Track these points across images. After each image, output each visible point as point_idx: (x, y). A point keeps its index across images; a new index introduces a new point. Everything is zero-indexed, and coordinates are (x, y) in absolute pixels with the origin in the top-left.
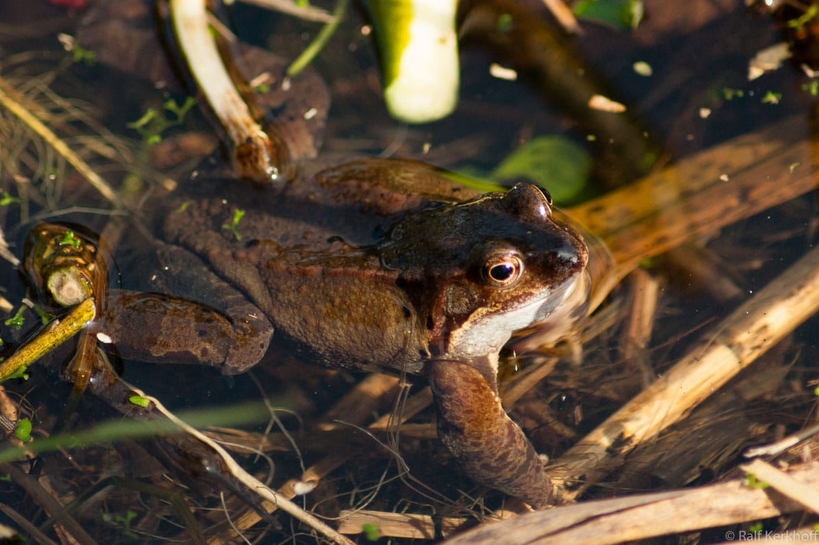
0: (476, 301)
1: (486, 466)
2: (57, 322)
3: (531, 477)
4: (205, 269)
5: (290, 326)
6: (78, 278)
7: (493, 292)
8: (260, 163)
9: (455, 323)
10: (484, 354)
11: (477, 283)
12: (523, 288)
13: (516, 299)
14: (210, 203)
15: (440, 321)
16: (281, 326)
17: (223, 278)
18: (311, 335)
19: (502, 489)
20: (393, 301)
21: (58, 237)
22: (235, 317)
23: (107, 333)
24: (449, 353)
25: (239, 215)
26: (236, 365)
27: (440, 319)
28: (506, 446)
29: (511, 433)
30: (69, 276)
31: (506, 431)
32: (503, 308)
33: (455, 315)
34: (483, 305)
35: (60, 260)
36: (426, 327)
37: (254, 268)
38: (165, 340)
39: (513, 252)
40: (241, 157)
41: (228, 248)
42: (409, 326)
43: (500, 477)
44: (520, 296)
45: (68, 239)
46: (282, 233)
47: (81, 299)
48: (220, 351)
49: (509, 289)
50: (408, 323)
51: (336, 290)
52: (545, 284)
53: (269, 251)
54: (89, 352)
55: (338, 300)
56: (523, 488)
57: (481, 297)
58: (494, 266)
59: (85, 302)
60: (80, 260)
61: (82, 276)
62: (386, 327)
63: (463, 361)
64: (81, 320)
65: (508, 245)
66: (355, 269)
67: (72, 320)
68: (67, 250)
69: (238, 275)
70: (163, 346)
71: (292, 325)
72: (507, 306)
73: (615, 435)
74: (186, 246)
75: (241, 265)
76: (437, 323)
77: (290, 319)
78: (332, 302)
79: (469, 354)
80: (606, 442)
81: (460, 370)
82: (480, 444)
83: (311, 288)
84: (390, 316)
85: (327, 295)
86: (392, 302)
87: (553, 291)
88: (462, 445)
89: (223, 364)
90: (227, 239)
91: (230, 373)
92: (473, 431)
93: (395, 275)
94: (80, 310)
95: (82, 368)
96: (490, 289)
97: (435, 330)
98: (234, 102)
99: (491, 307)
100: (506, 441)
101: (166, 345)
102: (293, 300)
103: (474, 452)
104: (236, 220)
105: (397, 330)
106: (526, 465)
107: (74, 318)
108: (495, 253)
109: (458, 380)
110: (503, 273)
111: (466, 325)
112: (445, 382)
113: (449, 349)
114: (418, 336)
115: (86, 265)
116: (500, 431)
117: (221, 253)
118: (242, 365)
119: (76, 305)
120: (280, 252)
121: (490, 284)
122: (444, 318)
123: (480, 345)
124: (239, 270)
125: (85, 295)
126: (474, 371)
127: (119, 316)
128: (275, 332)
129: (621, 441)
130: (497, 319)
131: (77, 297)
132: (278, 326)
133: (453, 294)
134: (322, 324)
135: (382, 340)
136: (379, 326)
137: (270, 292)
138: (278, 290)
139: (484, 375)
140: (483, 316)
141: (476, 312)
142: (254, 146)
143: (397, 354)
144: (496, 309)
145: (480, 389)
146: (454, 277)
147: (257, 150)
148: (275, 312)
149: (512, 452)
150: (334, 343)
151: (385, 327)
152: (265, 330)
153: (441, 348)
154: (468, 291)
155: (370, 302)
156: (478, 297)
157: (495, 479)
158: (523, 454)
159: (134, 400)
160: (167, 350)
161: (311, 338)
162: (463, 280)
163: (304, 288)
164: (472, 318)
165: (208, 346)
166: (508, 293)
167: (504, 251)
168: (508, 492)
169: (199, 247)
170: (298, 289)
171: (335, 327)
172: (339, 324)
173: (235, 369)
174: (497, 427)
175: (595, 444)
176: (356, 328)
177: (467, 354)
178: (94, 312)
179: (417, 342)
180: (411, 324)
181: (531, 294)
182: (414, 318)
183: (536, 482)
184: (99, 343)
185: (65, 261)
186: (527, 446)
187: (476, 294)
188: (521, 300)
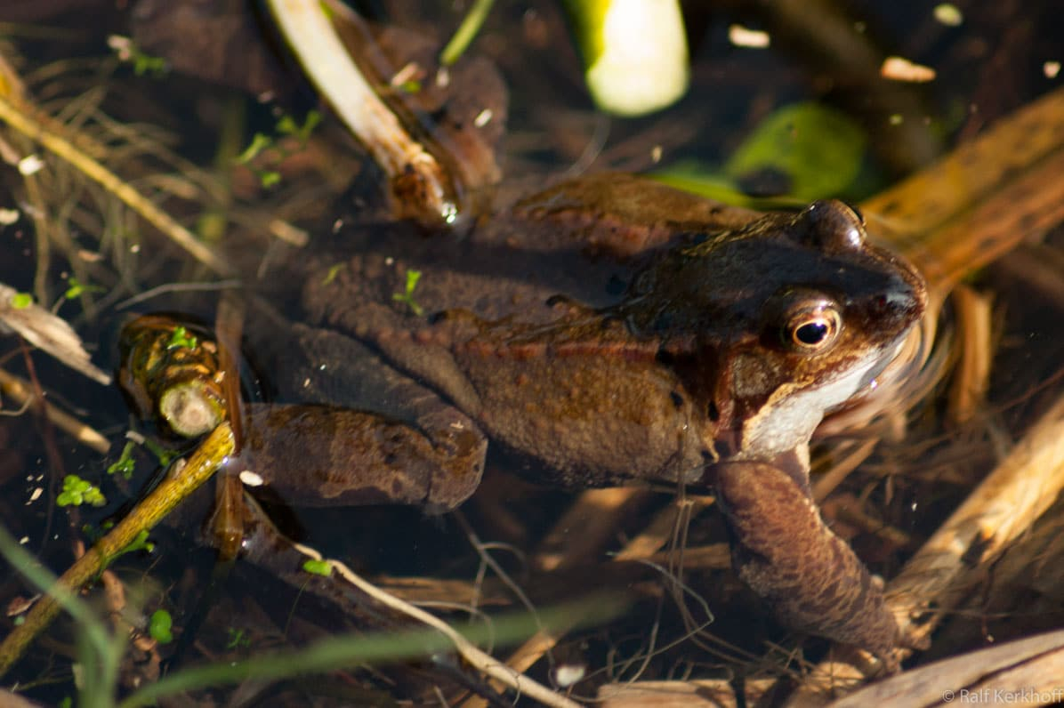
0: (778, 375)
1: (806, 606)
2: (182, 462)
3: (870, 614)
4: (375, 361)
5: (512, 435)
6: (204, 395)
7: (800, 361)
8: (430, 200)
9: (748, 408)
10: (790, 447)
11: (776, 351)
12: (842, 350)
13: (833, 367)
14: (365, 262)
15: (727, 409)
16: (499, 435)
17: (403, 371)
18: (544, 444)
19: (830, 635)
20: (655, 386)
21: (164, 336)
22: (432, 428)
23: (254, 470)
24: (743, 452)
25: (413, 278)
26: (444, 500)
27: (726, 405)
28: (834, 575)
29: (838, 555)
30: (190, 395)
31: (831, 554)
32: (816, 382)
33: (747, 397)
34: (788, 380)
35: (173, 371)
36: (708, 419)
37: (445, 353)
38: (339, 474)
39: (823, 303)
40: (399, 192)
41: (403, 326)
42: (682, 418)
43: (827, 619)
44: (839, 363)
45: (178, 339)
46: (476, 299)
47: (211, 426)
48: (419, 482)
49: (823, 354)
50: (681, 414)
51: (572, 376)
52: (873, 342)
53: (465, 327)
54: (234, 502)
55: (576, 392)
56: (859, 630)
57: (784, 369)
58: (801, 325)
59: (218, 428)
60: (202, 369)
61: (209, 392)
62: (651, 423)
63: (762, 460)
64: (217, 455)
65: (816, 293)
66: (593, 344)
67: (203, 458)
68: (180, 356)
69: (426, 365)
70: (338, 481)
71: (513, 432)
72: (821, 377)
73: (970, 536)
74: (341, 328)
75: (427, 350)
76: (724, 412)
77: (510, 424)
78: (569, 394)
79: (771, 450)
80: (958, 547)
81: (757, 473)
82: (796, 576)
83: (535, 377)
84: (654, 407)
85: (559, 384)
86: (653, 386)
87: (884, 350)
88: (771, 580)
89: (425, 500)
90: (399, 313)
91: (437, 513)
92: (785, 559)
93: (653, 348)
94: (213, 442)
95: (230, 528)
96: (795, 358)
97: (721, 421)
98: (377, 113)
99: (799, 381)
100: (831, 568)
101: (341, 480)
102: (511, 396)
103: (787, 588)
104: (411, 285)
105: (667, 426)
106: (862, 597)
107: (206, 454)
108: (800, 307)
109: (758, 487)
110: (813, 334)
111: (765, 410)
112: (738, 492)
113: (743, 447)
114: (698, 432)
115: (211, 375)
116: (823, 555)
117: (395, 336)
118: (453, 499)
119: (206, 435)
120: (480, 327)
121: (795, 351)
122: (732, 404)
123: (784, 435)
124: (426, 359)
125: (216, 419)
126: (778, 472)
127: (268, 444)
128: (489, 445)
129: (979, 544)
130: (809, 397)
131: (205, 423)
132: (494, 436)
133: (743, 368)
134: (558, 426)
135: (646, 441)
136: (639, 422)
137: (475, 387)
138: (487, 383)
139: (793, 477)
140: (788, 396)
141: (777, 392)
142: (418, 177)
143: (670, 460)
144: (805, 384)
145: (789, 498)
146: (742, 346)
147: (424, 182)
148: (487, 416)
149: (841, 583)
150: (578, 453)
151: (649, 423)
152: (477, 444)
153: (731, 445)
154: (763, 362)
155: (622, 389)
156: (780, 370)
157: (819, 623)
158: (856, 583)
159: (309, 567)
160: (344, 489)
161: (544, 450)
162: (756, 348)
163: (525, 378)
164: (772, 399)
165: (402, 477)
166: (822, 359)
167: (813, 303)
168: (837, 638)
169: (362, 329)
170: (517, 381)
171: (577, 430)
172: (582, 424)
173: (444, 505)
174: (818, 549)
175: (944, 552)
176: (607, 428)
177: (768, 450)
178: (232, 442)
179: (696, 441)
180: (686, 415)
181: (854, 358)
182: (689, 407)
183: (877, 621)
184: (247, 487)
185: (181, 372)
186: (860, 571)
187: (776, 365)
188: (841, 368)
